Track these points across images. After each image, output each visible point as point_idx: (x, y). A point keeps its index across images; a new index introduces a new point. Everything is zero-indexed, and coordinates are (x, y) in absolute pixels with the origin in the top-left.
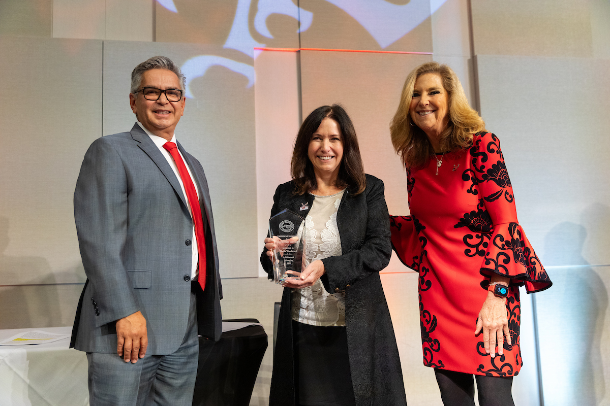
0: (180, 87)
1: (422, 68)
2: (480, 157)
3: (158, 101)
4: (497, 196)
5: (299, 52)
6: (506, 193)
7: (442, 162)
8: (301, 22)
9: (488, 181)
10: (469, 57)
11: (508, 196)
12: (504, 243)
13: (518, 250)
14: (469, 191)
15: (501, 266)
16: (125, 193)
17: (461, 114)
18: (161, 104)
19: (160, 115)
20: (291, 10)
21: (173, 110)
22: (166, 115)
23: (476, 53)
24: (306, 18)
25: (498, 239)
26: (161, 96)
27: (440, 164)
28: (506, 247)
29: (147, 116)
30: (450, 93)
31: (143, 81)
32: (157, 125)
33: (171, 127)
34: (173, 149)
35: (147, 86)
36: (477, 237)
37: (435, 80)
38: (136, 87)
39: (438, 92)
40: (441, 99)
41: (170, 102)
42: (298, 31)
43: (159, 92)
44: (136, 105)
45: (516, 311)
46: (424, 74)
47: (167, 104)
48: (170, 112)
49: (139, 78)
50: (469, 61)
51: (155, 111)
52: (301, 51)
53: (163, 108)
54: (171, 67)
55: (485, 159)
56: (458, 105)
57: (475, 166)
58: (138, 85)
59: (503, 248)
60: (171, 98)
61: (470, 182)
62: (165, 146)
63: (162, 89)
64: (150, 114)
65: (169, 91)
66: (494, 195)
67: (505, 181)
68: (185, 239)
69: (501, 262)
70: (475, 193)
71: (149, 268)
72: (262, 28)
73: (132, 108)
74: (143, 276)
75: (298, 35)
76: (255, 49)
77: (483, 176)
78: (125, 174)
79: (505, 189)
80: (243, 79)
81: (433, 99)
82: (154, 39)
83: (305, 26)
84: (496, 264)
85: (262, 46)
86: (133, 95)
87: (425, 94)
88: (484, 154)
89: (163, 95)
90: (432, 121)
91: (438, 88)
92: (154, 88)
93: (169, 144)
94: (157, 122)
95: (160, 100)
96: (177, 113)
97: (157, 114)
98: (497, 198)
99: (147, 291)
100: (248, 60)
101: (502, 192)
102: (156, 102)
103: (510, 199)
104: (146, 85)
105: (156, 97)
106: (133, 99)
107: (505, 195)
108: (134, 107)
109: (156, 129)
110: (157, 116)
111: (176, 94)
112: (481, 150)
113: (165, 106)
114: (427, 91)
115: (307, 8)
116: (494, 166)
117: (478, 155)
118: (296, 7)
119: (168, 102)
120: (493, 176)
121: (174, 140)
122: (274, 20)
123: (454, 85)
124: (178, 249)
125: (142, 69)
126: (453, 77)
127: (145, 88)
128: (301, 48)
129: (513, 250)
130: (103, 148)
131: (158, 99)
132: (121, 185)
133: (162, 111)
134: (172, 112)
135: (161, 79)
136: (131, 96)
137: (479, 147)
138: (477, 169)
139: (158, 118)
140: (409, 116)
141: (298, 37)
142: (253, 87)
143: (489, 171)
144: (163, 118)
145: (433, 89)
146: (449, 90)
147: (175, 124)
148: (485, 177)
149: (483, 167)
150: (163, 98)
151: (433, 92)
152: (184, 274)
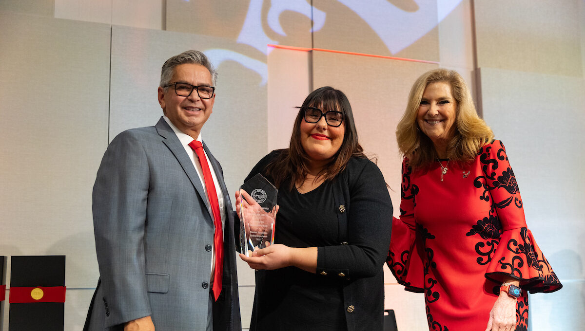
0: (212, 83)
1: (432, 76)
2: (491, 165)
3: (189, 97)
4: (507, 202)
5: (311, 52)
6: (516, 199)
7: (447, 169)
8: (315, 21)
9: (499, 188)
10: (472, 68)
11: (518, 202)
12: (517, 247)
13: (530, 254)
14: (482, 198)
15: (516, 269)
16: (146, 190)
17: (468, 124)
18: (192, 101)
19: (190, 112)
20: (304, 8)
21: (204, 108)
22: (196, 113)
23: (479, 66)
24: (320, 18)
25: (512, 244)
26: (193, 93)
27: (445, 171)
28: (519, 251)
29: (176, 112)
30: (458, 102)
31: (175, 75)
32: (186, 123)
33: (200, 125)
34: (199, 149)
35: (179, 82)
36: (488, 244)
37: (444, 90)
38: (167, 82)
39: (447, 102)
40: (449, 109)
41: (202, 98)
42: (310, 31)
43: (191, 87)
44: (164, 100)
45: (525, 315)
46: (434, 83)
47: (198, 101)
48: (200, 109)
49: (170, 72)
50: (472, 72)
51: (185, 108)
52: (314, 51)
53: (193, 105)
54: (204, 62)
55: (496, 166)
56: (466, 115)
57: (486, 173)
58: (169, 80)
59: (517, 252)
60: (203, 95)
61: (482, 189)
62: (191, 145)
63: (194, 85)
64: (179, 109)
65: (201, 88)
66: (505, 201)
67: (513, 188)
68: (205, 244)
69: (516, 266)
70: (487, 200)
71: (167, 272)
72: (275, 25)
73: (160, 102)
74: (161, 280)
75: (311, 34)
76: (269, 46)
77: (493, 183)
78: (148, 171)
79: (515, 196)
80: (256, 76)
81: (442, 109)
82: (164, 27)
83: (317, 27)
84: (512, 268)
85: (276, 43)
86: (162, 88)
87: (434, 103)
88: (494, 161)
89: (195, 91)
90: (440, 130)
91: (448, 98)
92: (186, 83)
93: (195, 143)
94: (186, 119)
95: (192, 96)
96: (207, 111)
97: (188, 111)
98: (508, 204)
99: (164, 296)
100: (262, 57)
101: (512, 199)
102: (187, 98)
103: (519, 205)
104: (177, 80)
105: (187, 93)
106: (162, 93)
107: (515, 202)
108: (162, 101)
109: (184, 127)
110: (187, 113)
111: (208, 91)
112: (492, 158)
113: (197, 102)
114: (436, 100)
115: (321, 8)
116: (504, 173)
117: (489, 162)
118: (309, 6)
119: (199, 99)
120: (504, 183)
121: (199, 139)
122: (288, 17)
123: (464, 95)
124: (198, 254)
125: (173, 63)
126: (463, 87)
127: (177, 83)
128: (314, 48)
129: (526, 254)
130: (129, 142)
131: (189, 95)
132: (143, 181)
133: (193, 108)
134: (203, 109)
135: (194, 74)
136: (159, 90)
137: (489, 154)
138: (488, 177)
139: (188, 115)
140: (417, 123)
141: (310, 37)
142: (267, 85)
143: (499, 178)
144: (192, 115)
145: (442, 98)
146: (459, 99)
147: (204, 122)
148: (496, 184)
149: (494, 174)
150: (195, 95)
151: (442, 102)
152: (202, 281)
